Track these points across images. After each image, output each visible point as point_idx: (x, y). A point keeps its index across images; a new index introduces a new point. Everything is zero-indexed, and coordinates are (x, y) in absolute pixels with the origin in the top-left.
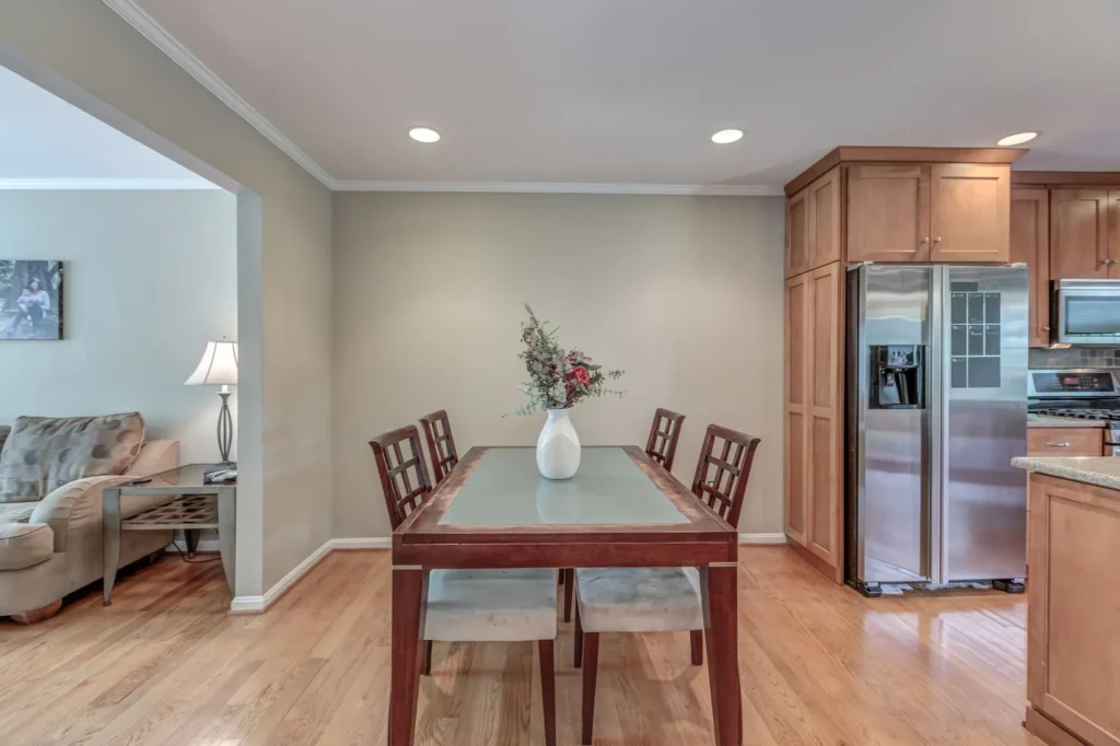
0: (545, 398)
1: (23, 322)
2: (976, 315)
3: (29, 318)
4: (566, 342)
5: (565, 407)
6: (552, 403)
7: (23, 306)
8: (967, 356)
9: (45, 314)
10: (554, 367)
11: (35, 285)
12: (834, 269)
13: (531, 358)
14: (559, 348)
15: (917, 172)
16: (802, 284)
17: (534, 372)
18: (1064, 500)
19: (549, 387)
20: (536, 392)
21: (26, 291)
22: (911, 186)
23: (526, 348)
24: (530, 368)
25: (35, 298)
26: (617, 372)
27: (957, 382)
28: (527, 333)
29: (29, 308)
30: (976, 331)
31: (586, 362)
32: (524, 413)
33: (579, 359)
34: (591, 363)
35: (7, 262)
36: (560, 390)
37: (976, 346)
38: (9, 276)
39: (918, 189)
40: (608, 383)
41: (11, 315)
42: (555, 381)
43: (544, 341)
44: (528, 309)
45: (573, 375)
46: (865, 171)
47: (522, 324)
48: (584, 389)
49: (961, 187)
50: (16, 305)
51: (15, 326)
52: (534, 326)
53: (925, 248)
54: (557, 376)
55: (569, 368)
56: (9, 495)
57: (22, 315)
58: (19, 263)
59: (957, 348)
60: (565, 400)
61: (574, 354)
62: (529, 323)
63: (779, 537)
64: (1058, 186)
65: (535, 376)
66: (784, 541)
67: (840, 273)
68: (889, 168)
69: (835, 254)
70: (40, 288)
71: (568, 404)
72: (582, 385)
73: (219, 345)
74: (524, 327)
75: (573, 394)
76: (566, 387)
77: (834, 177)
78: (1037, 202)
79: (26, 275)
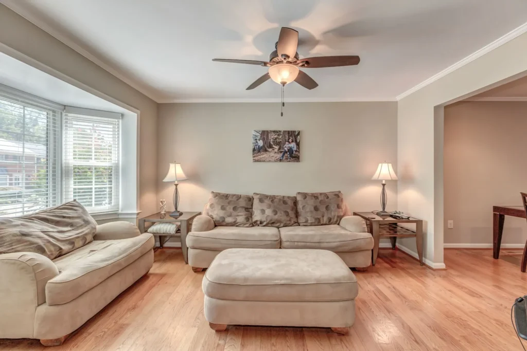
1: (286, 155)
3: (288, 153)
7: (286, 149)
9: (294, 152)
11: (290, 140)
21: (287, 143)
25: (290, 145)
29: (289, 150)
35: (280, 131)
38: (280, 137)
41: (281, 152)
50: (283, 148)
51: (283, 157)
56: (312, 223)
57: (286, 152)
58: (285, 132)
70: (292, 142)
73: (383, 164)
79: (287, 136)
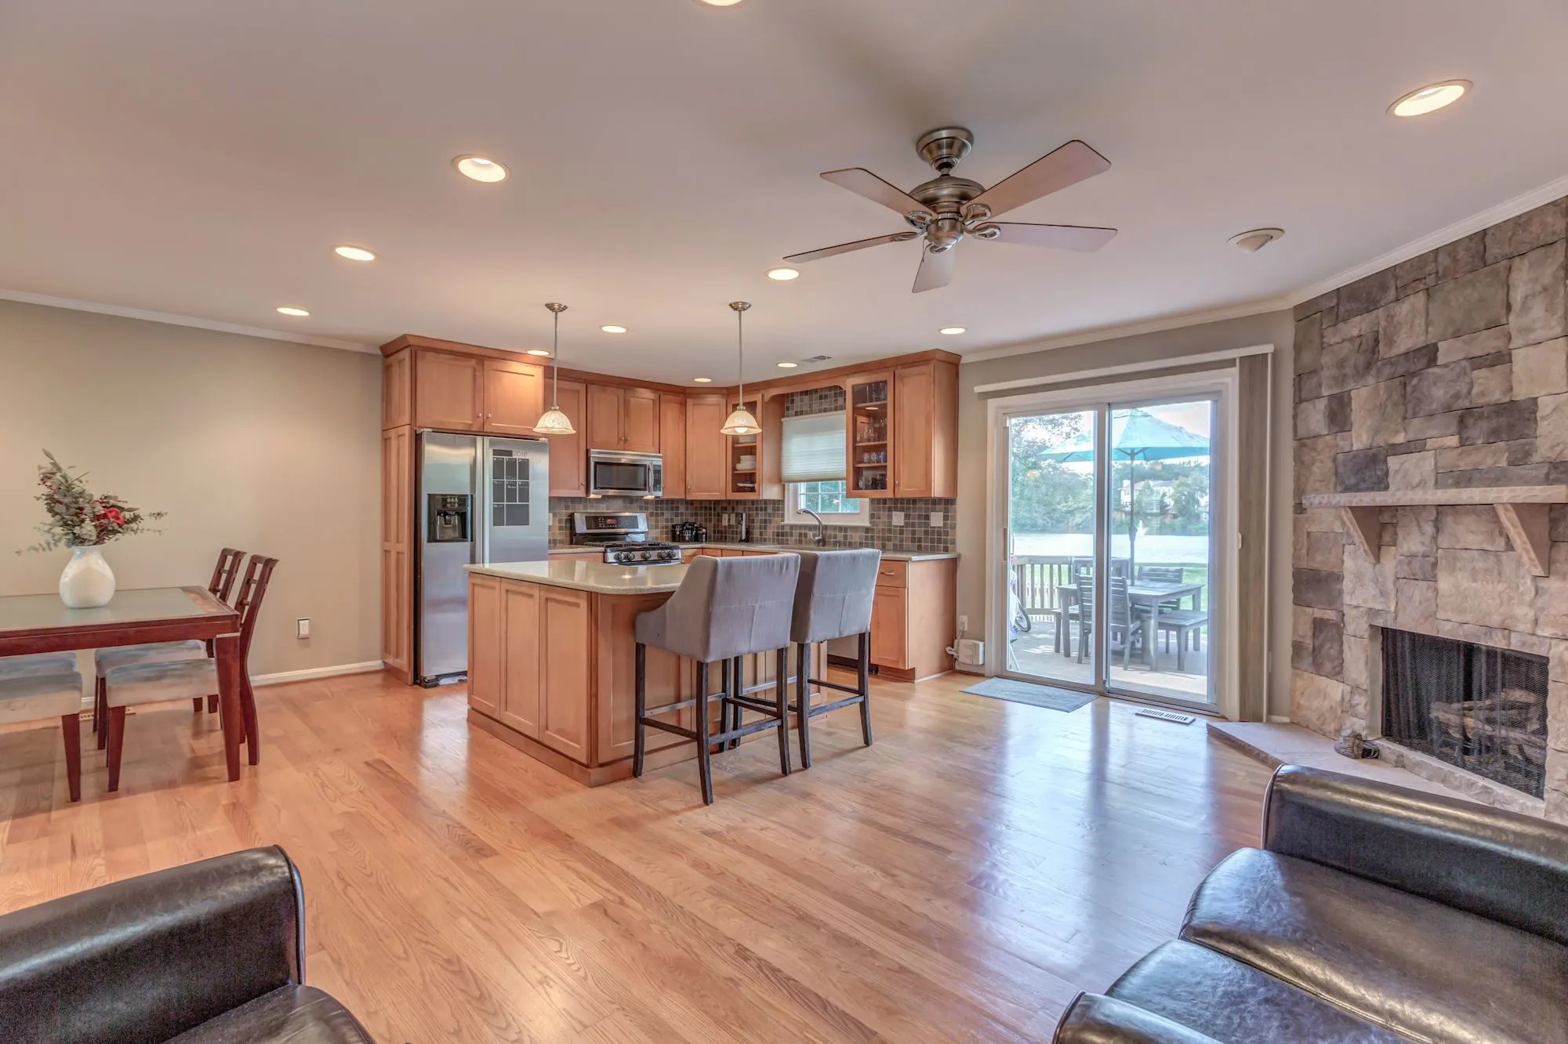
0: (70, 536)
2: (511, 474)
4: (95, 487)
5: (95, 544)
6: (78, 540)
8: (505, 503)
10: (81, 509)
12: (406, 430)
13: (52, 503)
14: (87, 492)
15: (473, 362)
16: (390, 438)
17: (57, 514)
18: (482, 586)
19: (74, 526)
20: (58, 530)
22: (469, 373)
23: (45, 490)
24: (51, 510)
26: (158, 514)
27: (498, 521)
28: (45, 478)
30: (511, 485)
31: (120, 504)
32: (44, 549)
33: (112, 502)
34: (125, 506)
36: (88, 529)
37: (511, 496)
39: (475, 376)
40: (147, 522)
42: (83, 521)
43: (69, 488)
44: (48, 455)
45: (105, 516)
46: (430, 355)
47: (40, 468)
48: (116, 527)
49: (507, 379)
52: (55, 470)
53: (480, 420)
54: (83, 517)
55: (100, 510)
59: (498, 495)
60: (94, 538)
61: (106, 498)
62: (47, 465)
63: (377, 664)
64: (593, 383)
65: (58, 517)
66: (382, 667)
67: (411, 436)
68: (449, 356)
69: (406, 419)
71: (99, 541)
72: (115, 524)
74: (43, 471)
75: (104, 532)
76: (95, 526)
77: (405, 355)
78: (578, 392)
